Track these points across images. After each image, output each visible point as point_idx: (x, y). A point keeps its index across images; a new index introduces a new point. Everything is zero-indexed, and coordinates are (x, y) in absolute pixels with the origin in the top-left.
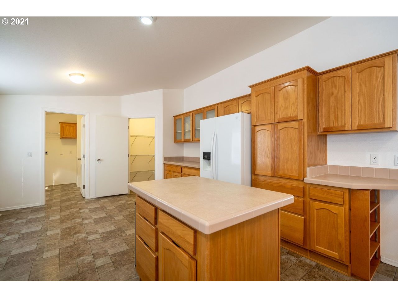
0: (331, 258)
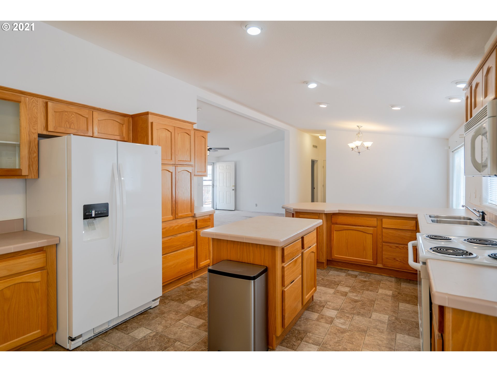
0: (206, 266)
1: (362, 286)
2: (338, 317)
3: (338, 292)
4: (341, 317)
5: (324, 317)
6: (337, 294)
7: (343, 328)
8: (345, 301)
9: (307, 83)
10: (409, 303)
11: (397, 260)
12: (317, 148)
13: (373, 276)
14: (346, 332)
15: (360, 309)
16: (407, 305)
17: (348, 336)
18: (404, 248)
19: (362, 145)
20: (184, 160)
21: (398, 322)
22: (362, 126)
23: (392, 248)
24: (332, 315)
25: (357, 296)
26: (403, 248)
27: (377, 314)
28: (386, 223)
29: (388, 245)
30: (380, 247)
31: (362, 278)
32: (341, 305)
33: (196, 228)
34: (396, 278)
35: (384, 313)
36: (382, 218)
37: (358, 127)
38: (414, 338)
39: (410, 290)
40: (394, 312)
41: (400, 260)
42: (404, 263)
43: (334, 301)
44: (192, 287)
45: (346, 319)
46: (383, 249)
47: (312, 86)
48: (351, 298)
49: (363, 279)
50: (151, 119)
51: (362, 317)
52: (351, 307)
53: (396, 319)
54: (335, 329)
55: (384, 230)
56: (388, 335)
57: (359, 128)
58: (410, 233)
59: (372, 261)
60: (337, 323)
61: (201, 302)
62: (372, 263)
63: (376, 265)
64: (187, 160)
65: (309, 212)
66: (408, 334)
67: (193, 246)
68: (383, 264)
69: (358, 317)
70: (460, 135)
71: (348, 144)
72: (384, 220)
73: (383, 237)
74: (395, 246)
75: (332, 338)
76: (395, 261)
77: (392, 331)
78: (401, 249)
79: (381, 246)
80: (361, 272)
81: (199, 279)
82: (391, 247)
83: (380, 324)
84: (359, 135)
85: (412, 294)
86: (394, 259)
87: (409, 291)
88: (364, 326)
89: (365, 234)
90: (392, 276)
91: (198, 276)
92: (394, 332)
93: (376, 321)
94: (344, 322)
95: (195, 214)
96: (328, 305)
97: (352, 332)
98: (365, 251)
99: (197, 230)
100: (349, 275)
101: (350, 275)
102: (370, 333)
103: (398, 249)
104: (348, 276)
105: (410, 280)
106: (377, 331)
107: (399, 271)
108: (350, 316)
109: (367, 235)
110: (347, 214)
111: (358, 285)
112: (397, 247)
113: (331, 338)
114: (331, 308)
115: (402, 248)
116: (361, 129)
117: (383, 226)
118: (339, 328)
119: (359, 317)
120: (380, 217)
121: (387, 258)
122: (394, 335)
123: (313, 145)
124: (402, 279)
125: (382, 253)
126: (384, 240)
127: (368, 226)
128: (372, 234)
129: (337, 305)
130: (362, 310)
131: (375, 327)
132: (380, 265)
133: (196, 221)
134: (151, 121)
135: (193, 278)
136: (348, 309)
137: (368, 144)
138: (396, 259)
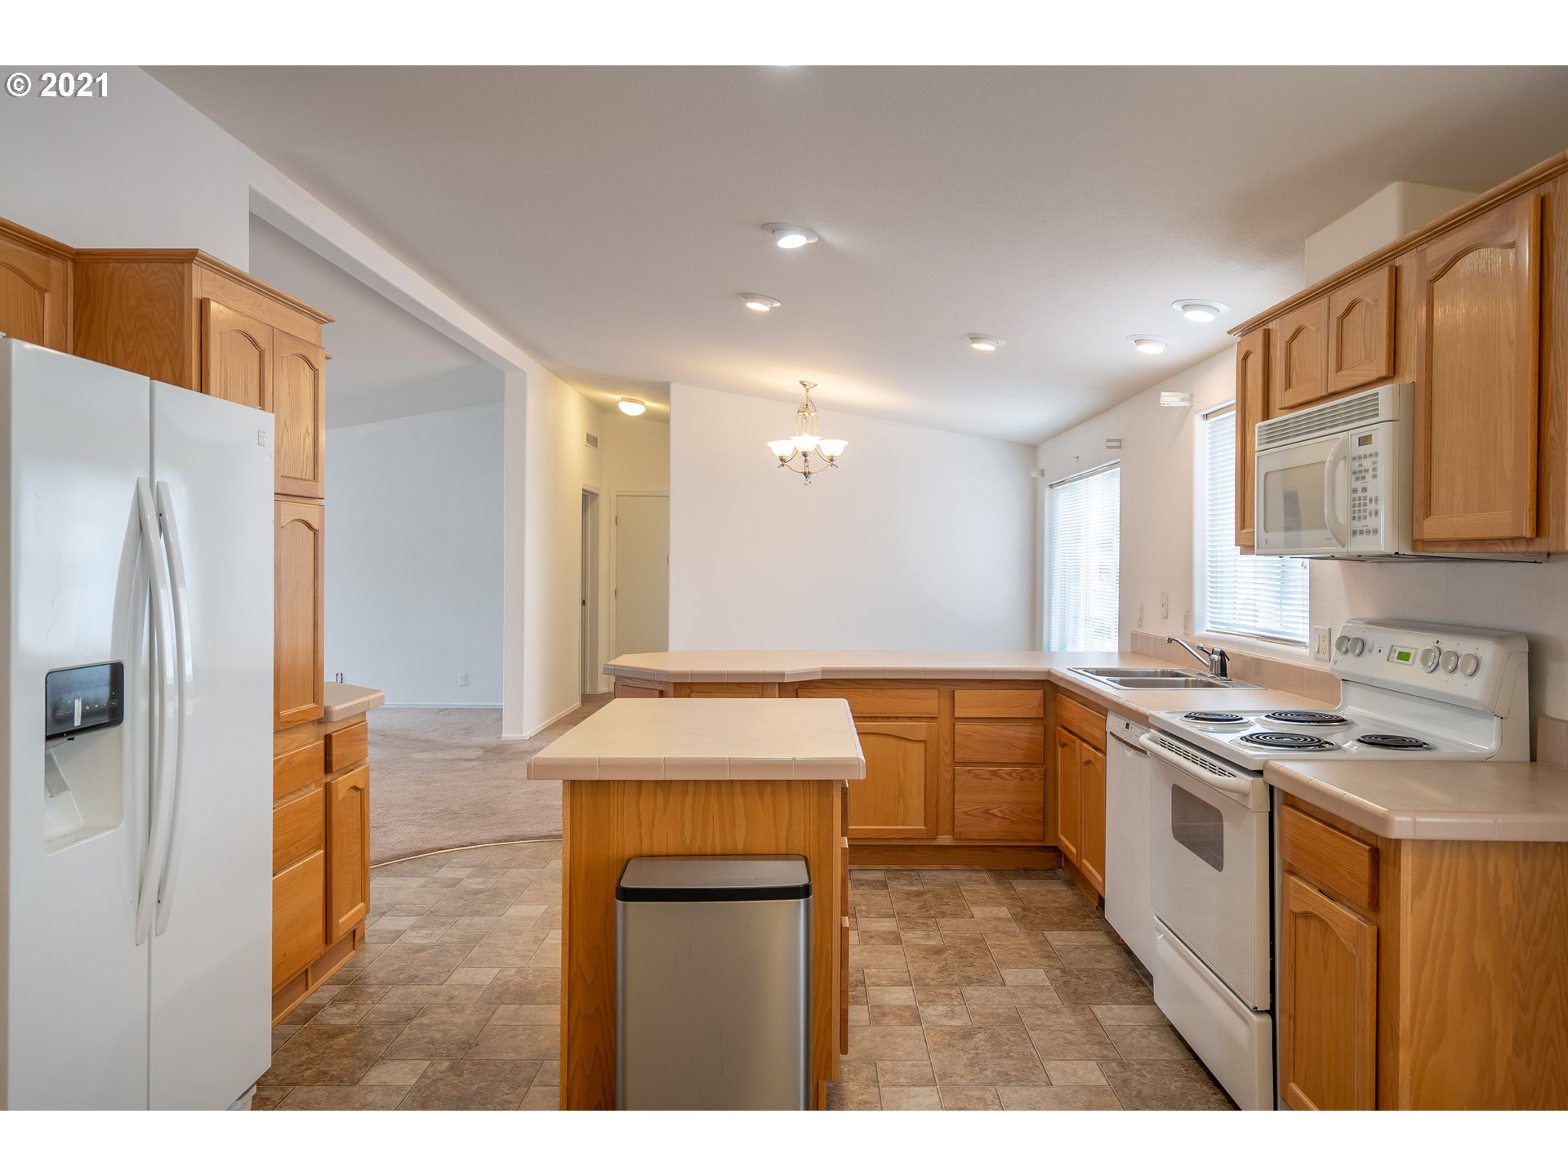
1: (921, 908)
2: (923, 1001)
3: (871, 937)
4: (931, 998)
5: (886, 1010)
6: (873, 941)
7: (958, 1026)
8: (907, 956)
9: (775, 228)
10: (1064, 929)
11: (993, 814)
12: (597, 447)
13: (928, 876)
14: (975, 1035)
15: (963, 969)
16: (1065, 934)
17: (985, 1041)
18: (1014, 774)
19: (818, 450)
20: (297, 477)
21: (1074, 980)
22: (815, 382)
23: (980, 778)
24: (904, 1000)
25: (928, 937)
26: (1010, 774)
27: (1012, 970)
28: (968, 703)
29: (969, 771)
30: (946, 781)
31: (900, 885)
32: (906, 970)
33: (328, 768)
34: (989, 870)
35: (1028, 965)
36: (953, 688)
37: (805, 385)
38: (1132, 1006)
39: (1045, 896)
40: (1049, 956)
41: (1002, 813)
42: (1013, 822)
43: (880, 963)
44: (332, 1022)
45: (947, 1003)
46: (954, 786)
47: (792, 241)
48: (918, 945)
49: (906, 888)
50: (201, 284)
51: (983, 987)
52: (936, 967)
53: (1065, 972)
54: (940, 1032)
55: (959, 727)
56: (1074, 1015)
57: (807, 390)
58: (1028, 729)
59: (923, 827)
60: (935, 1018)
61: (430, 1062)
62: (925, 836)
63: (935, 838)
64: (304, 477)
65: (729, 681)
66: (1116, 1002)
67: (317, 848)
68: (953, 834)
69: (973, 990)
70: (1108, 441)
71: (768, 444)
72: (960, 694)
73: (956, 749)
74: (989, 771)
75: (951, 1056)
76: (987, 819)
77: (1075, 1004)
78: (1004, 779)
79: (948, 777)
80: (888, 870)
81: (336, 990)
82: (977, 776)
83: (1037, 994)
84: (806, 414)
85: (1056, 905)
86: (987, 812)
87: (1043, 898)
88: (1004, 1007)
89: (903, 743)
90: (977, 867)
91: (324, 979)
92: (1081, 1004)
93: (1024, 988)
94: (948, 1009)
95: (327, 711)
96: (872, 977)
97: (988, 1031)
98: (901, 800)
99: (329, 778)
100: (862, 885)
101: (864, 882)
102: (1030, 1020)
103: (997, 780)
104: (863, 888)
105: (1026, 870)
106: (1043, 1011)
107: (997, 849)
108: (954, 992)
109: (909, 744)
110: (847, 682)
111: (907, 907)
112: (994, 773)
113: (949, 1058)
114: (884, 982)
115: (1007, 777)
116: (813, 393)
117: (956, 716)
118: (949, 1029)
119: (976, 990)
120: (947, 684)
121: (966, 813)
122: (1088, 1011)
123: (587, 434)
124: (1004, 872)
125: (954, 799)
126: (959, 756)
127: (910, 718)
128: (925, 741)
129: (896, 972)
130: (968, 969)
131: (1033, 1004)
132: (945, 840)
133: (328, 739)
134: (200, 297)
135: (312, 988)
136: (931, 974)
137: (834, 447)
138: (990, 811)
